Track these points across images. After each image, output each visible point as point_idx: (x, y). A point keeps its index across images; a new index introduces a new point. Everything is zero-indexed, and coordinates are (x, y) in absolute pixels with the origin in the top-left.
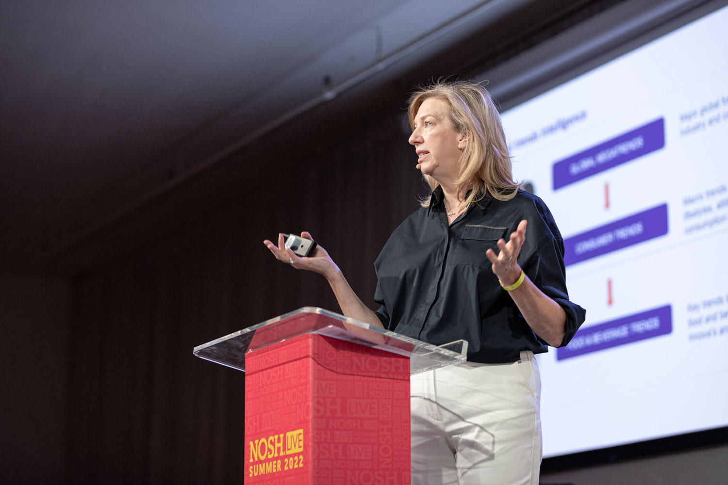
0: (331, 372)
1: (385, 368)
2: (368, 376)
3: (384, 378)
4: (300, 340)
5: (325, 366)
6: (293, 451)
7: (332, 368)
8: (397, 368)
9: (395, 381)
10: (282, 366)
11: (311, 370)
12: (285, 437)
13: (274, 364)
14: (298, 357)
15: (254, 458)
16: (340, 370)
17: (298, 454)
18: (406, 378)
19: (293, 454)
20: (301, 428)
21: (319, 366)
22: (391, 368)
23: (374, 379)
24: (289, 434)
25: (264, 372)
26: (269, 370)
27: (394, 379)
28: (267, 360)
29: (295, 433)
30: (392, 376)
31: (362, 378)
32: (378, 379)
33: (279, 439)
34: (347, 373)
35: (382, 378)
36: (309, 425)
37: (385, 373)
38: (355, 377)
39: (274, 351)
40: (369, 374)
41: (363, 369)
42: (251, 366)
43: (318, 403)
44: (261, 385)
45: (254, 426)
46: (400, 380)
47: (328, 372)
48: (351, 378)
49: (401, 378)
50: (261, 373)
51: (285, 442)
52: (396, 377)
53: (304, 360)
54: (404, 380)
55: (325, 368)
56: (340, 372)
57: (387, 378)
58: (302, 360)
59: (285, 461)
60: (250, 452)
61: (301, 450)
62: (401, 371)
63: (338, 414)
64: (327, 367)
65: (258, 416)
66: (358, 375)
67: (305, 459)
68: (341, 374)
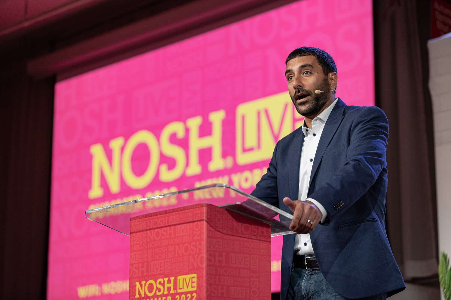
0: (219, 233)
1: (255, 232)
2: (243, 237)
3: (254, 239)
4: (193, 208)
5: (214, 227)
6: (185, 290)
7: (220, 230)
8: (263, 232)
9: (261, 242)
10: (173, 227)
11: (205, 231)
12: (175, 281)
13: (163, 225)
14: (192, 220)
15: (140, 294)
16: (225, 232)
17: (191, 293)
18: (268, 240)
19: (185, 292)
20: (195, 273)
21: (211, 228)
22: (258, 233)
23: (247, 240)
24: (180, 278)
25: (153, 231)
26: (159, 230)
27: (260, 240)
28: (155, 222)
29: (187, 277)
30: (259, 238)
31: (239, 238)
32: (250, 240)
33: (169, 282)
34: (229, 234)
35: (253, 239)
36: (203, 271)
37: (255, 235)
38: (235, 237)
39: (164, 215)
40: (244, 236)
41: (240, 232)
42: (138, 226)
43: (210, 255)
44: (148, 240)
45: (140, 271)
46: (264, 241)
47: (217, 233)
48: (232, 237)
49: (265, 240)
50: (148, 232)
51: (177, 283)
52: (261, 239)
53: (199, 223)
54: (267, 241)
55: (215, 229)
56: (225, 233)
57: (256, 239)
58: (195, 223)
59: (176, 297)
60: (135, 290)
61: (195, 289)
62: (265, 234)
63: (224, 264)
64: (217, 229)
65: (145, 264)
66: (237, 236)
67: (198, 295)
68: (225, 234)
